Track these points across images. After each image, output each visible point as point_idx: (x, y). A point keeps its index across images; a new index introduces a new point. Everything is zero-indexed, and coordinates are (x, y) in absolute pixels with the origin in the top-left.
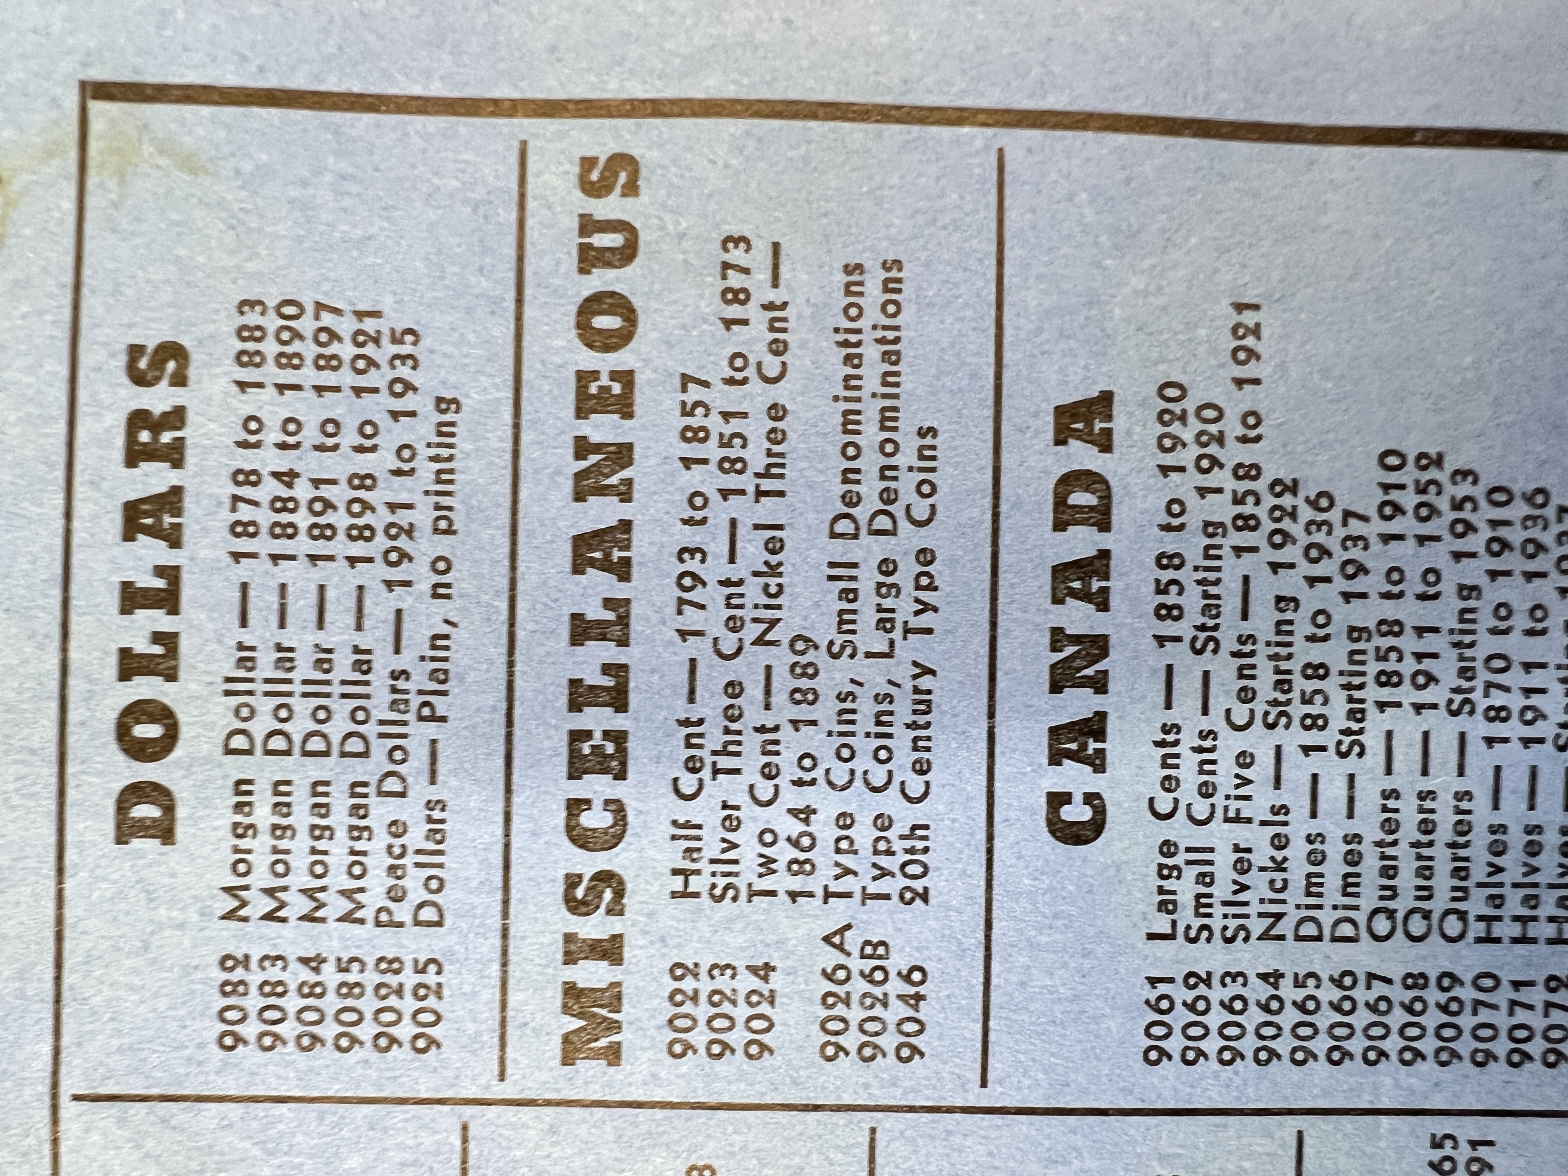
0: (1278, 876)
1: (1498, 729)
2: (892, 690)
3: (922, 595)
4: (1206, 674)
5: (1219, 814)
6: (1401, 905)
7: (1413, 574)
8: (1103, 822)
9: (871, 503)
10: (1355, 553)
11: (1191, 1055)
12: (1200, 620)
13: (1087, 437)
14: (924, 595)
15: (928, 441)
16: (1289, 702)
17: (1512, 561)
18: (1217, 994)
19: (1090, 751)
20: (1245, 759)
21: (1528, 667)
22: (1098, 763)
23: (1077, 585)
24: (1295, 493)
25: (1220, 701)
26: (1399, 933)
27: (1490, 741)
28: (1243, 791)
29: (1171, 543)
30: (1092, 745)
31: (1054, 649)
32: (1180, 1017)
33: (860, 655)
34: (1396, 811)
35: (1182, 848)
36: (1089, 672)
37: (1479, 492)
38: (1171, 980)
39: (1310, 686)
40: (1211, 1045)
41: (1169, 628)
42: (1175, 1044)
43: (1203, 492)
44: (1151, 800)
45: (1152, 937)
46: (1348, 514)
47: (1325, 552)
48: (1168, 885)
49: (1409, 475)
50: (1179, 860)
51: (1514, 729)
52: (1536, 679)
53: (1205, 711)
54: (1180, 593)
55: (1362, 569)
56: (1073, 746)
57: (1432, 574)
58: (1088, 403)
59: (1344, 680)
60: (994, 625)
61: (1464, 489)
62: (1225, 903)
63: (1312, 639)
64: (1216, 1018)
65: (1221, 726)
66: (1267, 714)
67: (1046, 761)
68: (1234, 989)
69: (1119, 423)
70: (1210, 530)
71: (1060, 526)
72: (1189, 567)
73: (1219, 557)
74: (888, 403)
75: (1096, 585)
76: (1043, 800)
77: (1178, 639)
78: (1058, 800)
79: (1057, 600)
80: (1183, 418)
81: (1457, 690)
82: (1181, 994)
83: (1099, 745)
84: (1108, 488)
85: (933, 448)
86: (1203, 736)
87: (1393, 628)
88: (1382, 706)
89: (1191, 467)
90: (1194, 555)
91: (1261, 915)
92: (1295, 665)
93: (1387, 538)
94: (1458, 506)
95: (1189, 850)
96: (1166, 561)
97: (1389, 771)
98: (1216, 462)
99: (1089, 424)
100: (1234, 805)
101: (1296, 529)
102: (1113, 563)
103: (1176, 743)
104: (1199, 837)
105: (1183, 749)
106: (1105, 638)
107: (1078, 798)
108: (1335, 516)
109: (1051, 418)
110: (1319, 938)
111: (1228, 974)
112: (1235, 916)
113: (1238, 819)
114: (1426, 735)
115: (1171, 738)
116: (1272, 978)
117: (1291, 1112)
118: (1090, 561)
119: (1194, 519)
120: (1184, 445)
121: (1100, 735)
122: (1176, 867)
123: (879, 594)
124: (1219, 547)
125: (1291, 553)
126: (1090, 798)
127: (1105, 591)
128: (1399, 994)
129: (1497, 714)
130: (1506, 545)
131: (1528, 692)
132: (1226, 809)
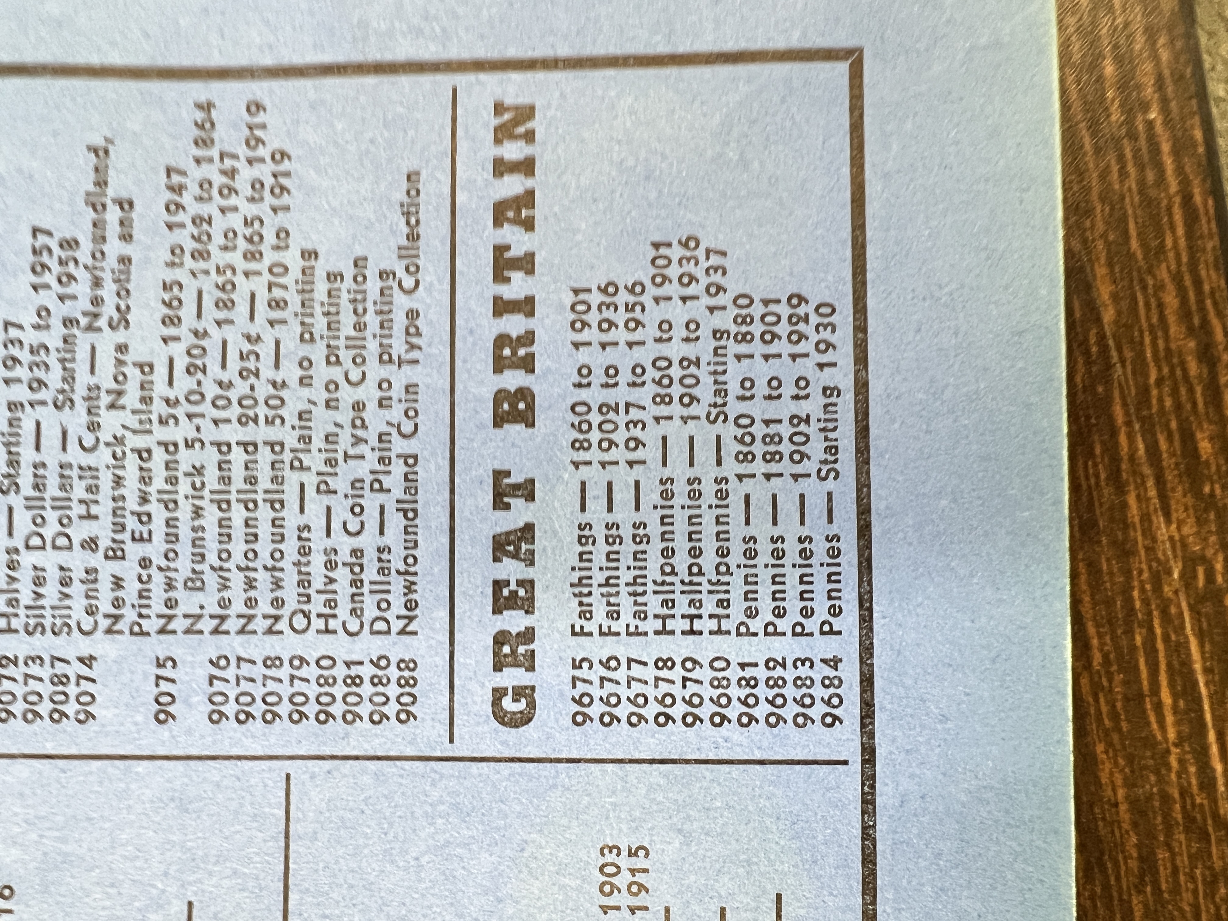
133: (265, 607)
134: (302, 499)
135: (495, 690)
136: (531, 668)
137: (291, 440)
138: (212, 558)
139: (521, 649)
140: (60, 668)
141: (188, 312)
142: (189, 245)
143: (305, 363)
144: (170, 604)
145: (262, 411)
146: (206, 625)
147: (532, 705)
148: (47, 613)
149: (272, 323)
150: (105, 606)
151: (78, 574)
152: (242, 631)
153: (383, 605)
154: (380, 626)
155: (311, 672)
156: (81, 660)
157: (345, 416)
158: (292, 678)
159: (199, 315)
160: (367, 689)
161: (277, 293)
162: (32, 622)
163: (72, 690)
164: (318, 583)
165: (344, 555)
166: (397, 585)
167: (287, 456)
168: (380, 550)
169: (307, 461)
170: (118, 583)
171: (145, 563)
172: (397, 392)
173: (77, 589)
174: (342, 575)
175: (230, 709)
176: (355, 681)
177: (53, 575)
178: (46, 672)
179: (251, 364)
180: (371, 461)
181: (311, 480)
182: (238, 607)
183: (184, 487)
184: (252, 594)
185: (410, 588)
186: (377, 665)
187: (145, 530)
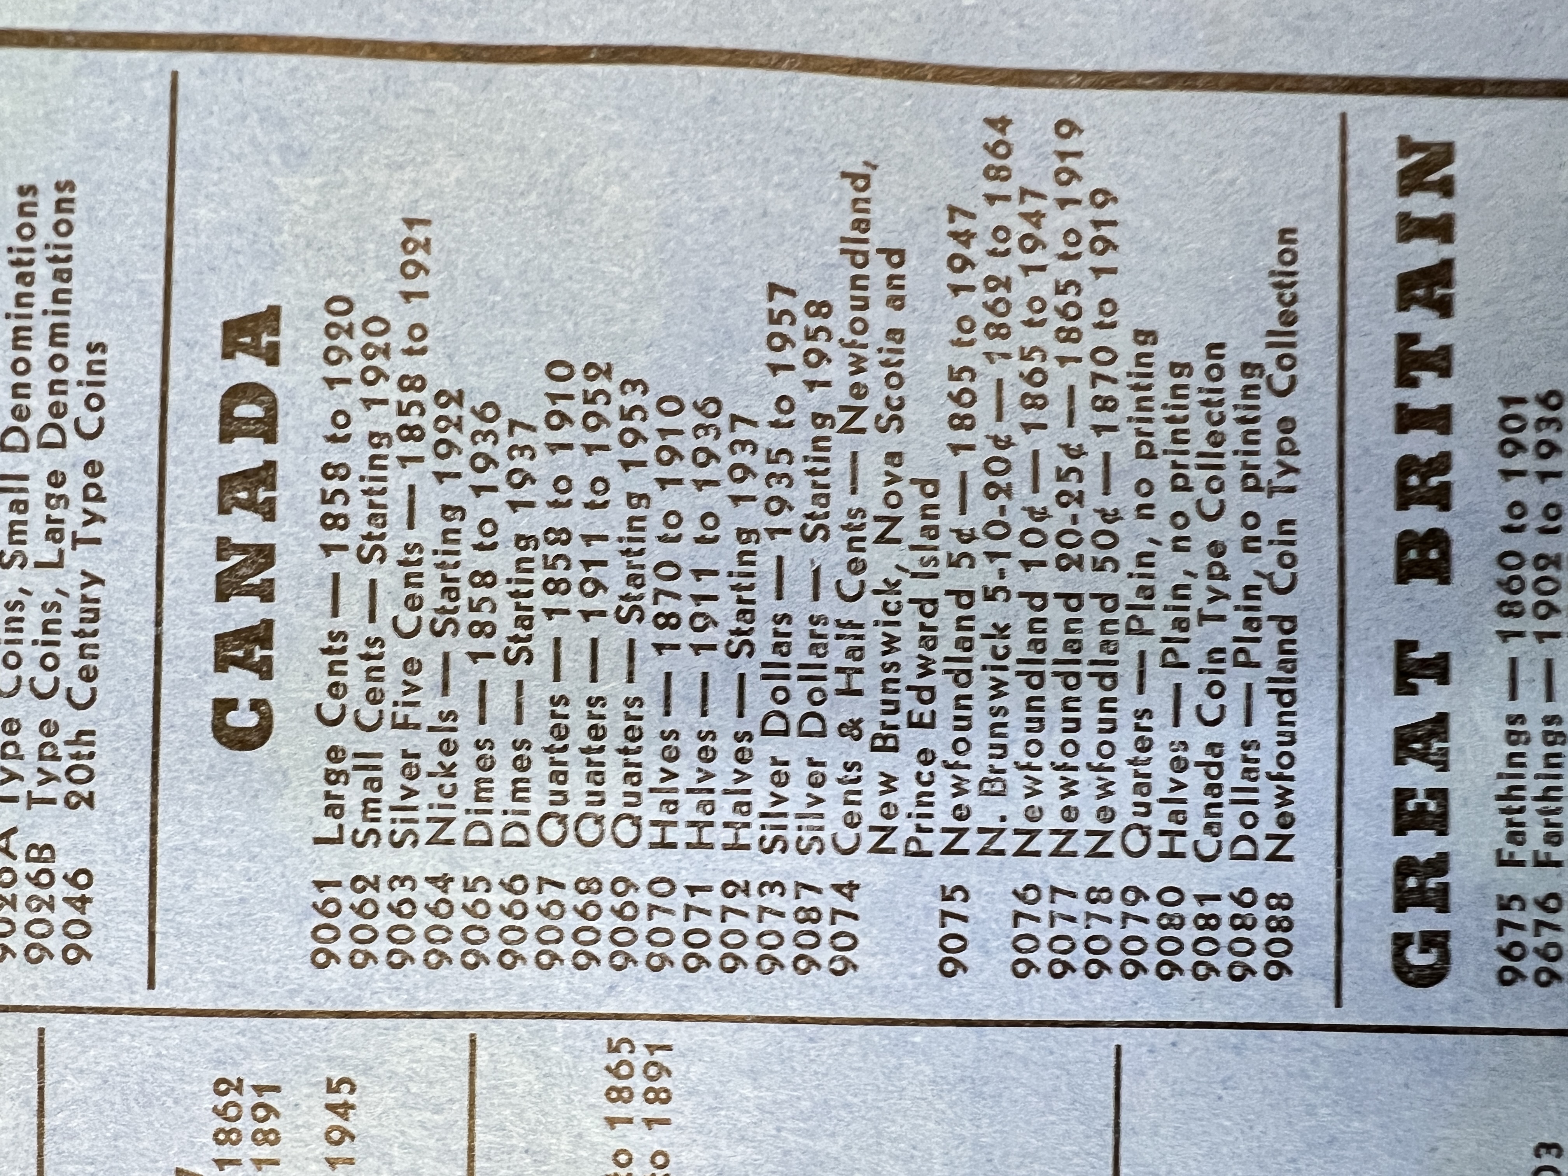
0: (448, 781)
1: (667, 636)
2: (59, 598)
3: (91, 506)
4: (373, 582)
5: (387, 721)
6: (572, 810)
7: (581, 482)
8: (270, 727)
9: (40, 416)
10: (522, 462)
11: (359, 959)
12: (366, 529)
13: (254, 350)
14: (92, 506)
15: (98, 356)
16: (456, 610)
17: (684, 469)
18: (384, 897)
19: (257, 658)
20: (412, 666)
21: (698, 574)
22: (265, 670)
23: (243, 495)
24: (460, 404)
25: (387, 610)
26: (571, 838)
27: (659, 648)
28: (410, 698)
29: (336, 454)
30: (259, 653)
31: (220, 558)
32: (347, 920)
33: (30, 563)
34: (566, 717)
35: (350, 754)
36: (256, 580)
37: (649, 402)
38: (338, 884)
39: (480, 593)
40: (381, 947)
41: (335, 537)
42: (343, 947)
43: (368, 403)
44: (319, 706)
45: (318, 841)
46: (513, 424)
47: (491, 461)
48: (335, 790)
49: (577, 385)
50: (347, 765)
51: (685, 636)
52: (708, 585)
53: (372, 619)
54: (346, 503)
55: (528, 478)
56: (240, 653)
57: (600, 483)
58: (255, 318)
59: (513, 587)
60: (161, 535)
61: (633, 398)
62: (393, 809)
63: (479, 547)
64: (384, 921)
65: (388, 633)
66: (433, 622)
67: (211, 668)
68: (403, 892)
69: (286, 337)
70: (376, 440)
71: (226, 437)
72: (354, 476)
73: (384, 468)
74: (58, 319)
75: (262, 495)
76: (209, 707)
77: (344, 548)
78: (223, 706)
79: (224, 510)
80: (349, 331)
81: (626, 598)
82: (347, 897)
83: (266, 653)
84: (275, 401)
85: (103, 362)
86: (369, 643)
87: (561, 536)
88: (550, 613)
89: (356, 378)
90: (360, 465)
91: (429, 820)
92: (462, 573)
93: (553, 448)
94: (626, 415)
95: (356, 755)
96: (329, 471)
97: (557, 678)
98: (381, 374)
99: (257, 338)
100: (401, 711)
101: (462, 440)
102: (280, 473)
103: (343, 650)
104: (368, 743)
105: (350, 656)
106: (272, 547)
107: (244, 704)
108: (501, 426)
109: (219, 333)
110: (489, 843)
111: (396, 878)
112: (403, 821)
113: (405, 725)
114: (594, 642)
115: (337, 645)
116: (442, 881)
117: (463, 1015)
118: (256, 471)
119: (359, 429)
120: (350, 358)
121: (266, 642)
122: (342, 772)
123: (48, 504)
124: (385, 457)
125: (458, 463)
126: (255, 705)
127: (271, 501)
128: (571, 898)
129: (668, 621)
130: (675, 454)
131: (698, 599)
132: (394, 714)
133: (1088, 821)
134: (1142, 674)
135: (1397, 937)
136: (1444, 908)
137: (1127, 592)
138: (1017, 752)
139: (1432, 883)
140: (808, 899)
141: (983, 410)
142: (984, 318)
143: (1144, 487)
144: (961, 813)
145: (1088, 551)
146: (1010, 842)
147: (1445, 957)
148: (791, 822)
149: (1098, 429)
150: (871, 815)
151: (833, 771)
152: (1056, 853)
153: (1248, 820)
154: (1244, 848)
155: (1151, 909)
156: (838, 888)
157: (1199, 560)
158: (1126, 917)
159: (999, 418)
160: (1225, 934)
161: (1104, 389)
162: (770, 835)
163: (825, 929)
164: (1161, 787)
165: (1197, 753)
166: (1268, 791)
167: (1122, 614)
168: (1246, 746)
169: (1149, 620)
170: (888, 783)
171: (926, 756)
172: (1267, 530)
173: (832, 791)
174: (1195, 779)
175: (1042, 957)
176: (1209, 922)
177: (799, 772)
178: (788, 904)
179: (1072, 486)
180: (1235, 624)
181: (1154, 647)
182: (1052, 819)
183: (982, 654)
184: (1071, 801)
185: (1284, 798)
186: (1238, 900)
187: (927, 709)
